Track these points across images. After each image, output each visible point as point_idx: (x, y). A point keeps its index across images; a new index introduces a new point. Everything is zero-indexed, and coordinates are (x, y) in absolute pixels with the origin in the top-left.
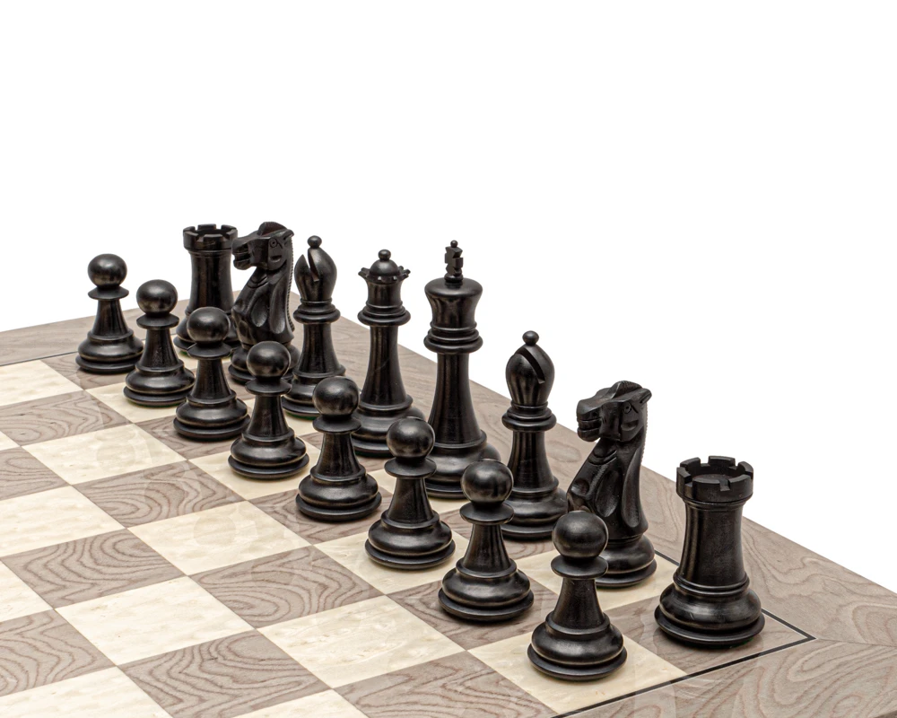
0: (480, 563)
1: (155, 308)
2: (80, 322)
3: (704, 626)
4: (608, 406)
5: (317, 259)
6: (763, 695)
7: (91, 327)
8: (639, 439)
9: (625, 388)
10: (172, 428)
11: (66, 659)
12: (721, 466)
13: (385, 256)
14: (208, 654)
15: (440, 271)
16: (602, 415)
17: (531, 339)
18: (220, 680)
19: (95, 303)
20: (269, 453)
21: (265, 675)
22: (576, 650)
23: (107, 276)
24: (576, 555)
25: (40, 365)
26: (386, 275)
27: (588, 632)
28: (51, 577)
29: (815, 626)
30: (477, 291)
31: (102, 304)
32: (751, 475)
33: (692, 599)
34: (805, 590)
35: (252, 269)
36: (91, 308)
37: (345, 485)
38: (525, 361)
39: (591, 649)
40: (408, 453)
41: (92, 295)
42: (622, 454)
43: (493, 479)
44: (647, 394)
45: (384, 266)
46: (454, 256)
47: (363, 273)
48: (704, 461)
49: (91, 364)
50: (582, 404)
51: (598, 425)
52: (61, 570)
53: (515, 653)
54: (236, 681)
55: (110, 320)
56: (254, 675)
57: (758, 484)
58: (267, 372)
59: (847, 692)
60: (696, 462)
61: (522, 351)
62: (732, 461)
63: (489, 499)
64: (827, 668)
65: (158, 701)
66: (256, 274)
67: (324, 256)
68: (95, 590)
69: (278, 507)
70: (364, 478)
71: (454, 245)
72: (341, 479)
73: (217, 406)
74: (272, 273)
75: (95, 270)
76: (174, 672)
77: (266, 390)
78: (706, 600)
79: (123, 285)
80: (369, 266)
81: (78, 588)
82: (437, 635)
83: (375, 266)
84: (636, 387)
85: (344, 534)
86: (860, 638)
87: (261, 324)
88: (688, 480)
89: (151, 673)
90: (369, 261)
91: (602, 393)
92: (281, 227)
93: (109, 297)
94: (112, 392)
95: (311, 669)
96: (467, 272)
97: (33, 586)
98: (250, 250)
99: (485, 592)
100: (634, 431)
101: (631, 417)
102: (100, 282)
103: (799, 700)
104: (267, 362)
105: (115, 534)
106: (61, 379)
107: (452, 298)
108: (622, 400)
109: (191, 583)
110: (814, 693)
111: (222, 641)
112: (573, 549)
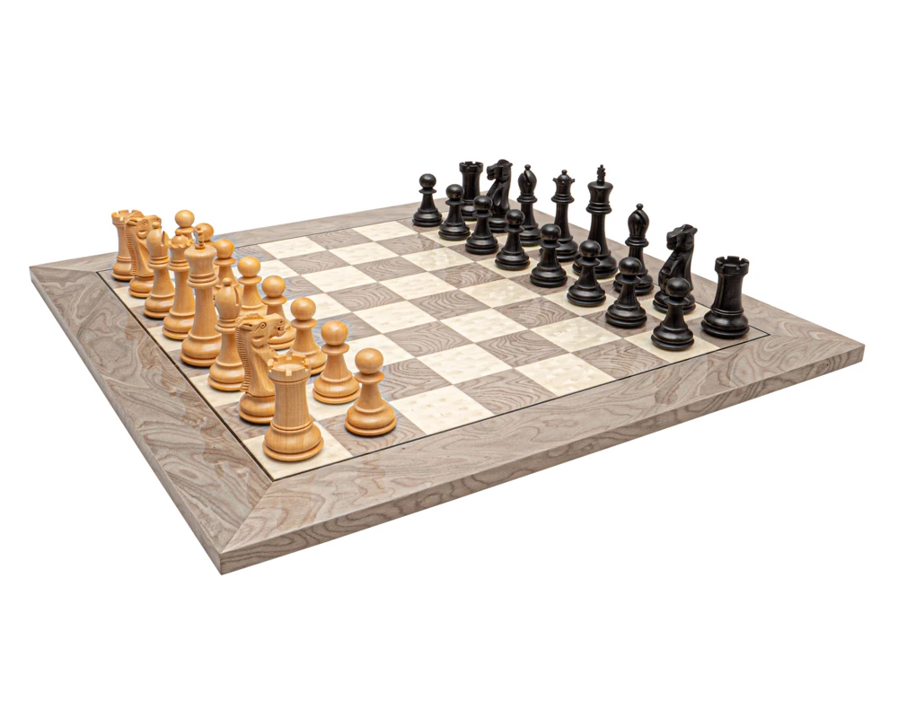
0: (625, 301)
1: (454, 196)
2: (415, 204)
3: (724, 329)
4: (680, 235)
5: (529, 175)
6: (755, 356)
7: (419, 206)
8: (691, 250)
9: (687, 227)
10: (464, 248)
11: (452, 341)
12: (733, 260)
13: (564, 173)
14: (511, 338)
15: (595, 178)
16: (678, 239)
17: (640, 207)
18: (521, 349)
19: (422, 195)
20: (514, 258)
21: (538, 347)
22: (673, 337)
23: (428, 184)
24: (676, 296)
25: (395, 223)
26: (565, 181)
27: (679, 330)
28: (432, 308)
29: (770, 330)
30: (610, 187)
31: (425, 196)
32: (748, 263)
33: (720, 316)
34: (762, 316)
35: (494, 180)
36: (420, 198)
37: (553, 271)
38: (637, 216)
39: (679, 337)
40: (589, 255)
41: (420, 191)
42: (684, 255)
43: (633, 265)
44: (696, 230)
45: (564, 177)
46: (601, 172)
47: (554, 180)
48: (726, 258)
49: (419, 222)
50: (669, 234)
51: (676, 243)
52: (435, 305)
53: (644, 339)
54: (528, 349)
55: (428, 203)
56: (534, 347)
57: (750, 268)
58: (514, 223)
59: (791, 355)
60: (723, 258)
61: (636, 212)
62: (738, 258)
63: (631, 274)
64: (780, 346)
65: (497, 357)
66: (495, 183)
67: (532, 174)
68: (454, 314)
69: (522, 281)
70: (561, 268)
71: (602, 166)
72: (551, 269)
73: (485, 239)
74: (503, 182)
75: (422, 180)
76: (500, 345)
77: (513, 231)
78: (725, 317)
79: (434, 188)
80: (557, 177)
81: (446, 312)
82: (609, 332)
83: (560, 177)
84: (691, 227)
85: (555, 292)
86: (790, 335)
87: (499, 204)
88: (722, 265)
89: (490, 346)
90: (557, 174)
91: (677, 229)
92: (507, 162)
93: (428, 193)
94: (433, 234)
95: (559, 345)
96: (607, 179)
97: (427, 312)
98: (495, 172)
99: (627, 314)
100: (690, 246)
101: (689, 240)
102: (425, 186)
103: (771, 358)
104: (514, 218)
105: (454, 291)
106: (406, 228)
107: (600, 190)
108: (686, 232)
109: (494, 311)
110: (777, 356)
111: (516, 334)
112: (675, 293)
